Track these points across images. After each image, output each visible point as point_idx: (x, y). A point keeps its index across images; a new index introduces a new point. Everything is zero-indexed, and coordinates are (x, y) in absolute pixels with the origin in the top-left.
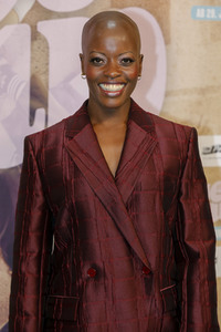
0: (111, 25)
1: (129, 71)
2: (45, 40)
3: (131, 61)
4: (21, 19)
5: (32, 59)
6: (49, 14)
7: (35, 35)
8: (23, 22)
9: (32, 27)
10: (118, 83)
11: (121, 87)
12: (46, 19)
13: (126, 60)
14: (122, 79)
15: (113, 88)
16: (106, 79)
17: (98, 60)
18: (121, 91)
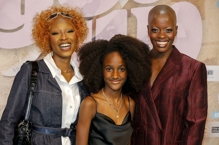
0: (162, 12)
1: (170, 35)
2: (135, 17)
3: (171, 30)
4: (122, 7)
5: (128, 26)
6: (137, 5)
7: (130, 15)
8: (123, 8)
9: (128, 11)
10: (165, 41)
11: (166, 43)
12: (136, 7)
13: (168, 30)
14: (167, 39)
15: (162, 44)
16: (159, 39)
17: (155, 30)
18: (166, 45)
